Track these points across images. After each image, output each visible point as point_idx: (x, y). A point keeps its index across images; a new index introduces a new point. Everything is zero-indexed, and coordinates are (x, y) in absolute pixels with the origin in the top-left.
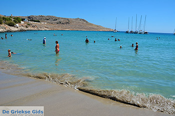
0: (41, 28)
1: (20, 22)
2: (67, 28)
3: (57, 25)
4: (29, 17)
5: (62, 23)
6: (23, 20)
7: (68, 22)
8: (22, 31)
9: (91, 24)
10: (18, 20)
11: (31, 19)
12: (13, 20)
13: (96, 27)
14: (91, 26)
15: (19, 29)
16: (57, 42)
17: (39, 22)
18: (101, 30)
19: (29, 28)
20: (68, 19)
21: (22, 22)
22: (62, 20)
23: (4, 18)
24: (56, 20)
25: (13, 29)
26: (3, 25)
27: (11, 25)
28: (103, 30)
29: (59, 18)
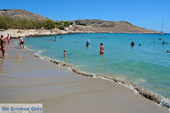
0: (86, 31)
1: (69, 26)
2: (111, 30)
3: (101, 28)
4: (77, 21)
5: (107, 26)
6: (71, 24)
7: (112, 25)
8: (70, 34)
9: (135, 27)
10: (67, 24)
11: (78, 22)
12: (63, 24)
13: (140, 30)
14: (135, 29)
15: (68, 32)
17: (85, 25)
18: (146, 33)
19: (76, 31)
20: (112, 22)
21: (71, 26)
22: (107, 23)
23: (56, 23)
24: (101, 23)
25: (63, 32)
26: (55, 29)
27: (62, 29)
28: (148, 32)
29: (104, 21)
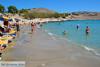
0: (79, 19)
1: (68, 16)
2: (95, 18)
3: (88, 17)
4: (73, 13)
5: (92, 16)
6: (69, 15)
8: (69, 20)
10: (67, 15)
12: (65, 15)
15: (67, 19)
16: (87, 27)
17: (78, 15)
19: (72, 19)
20: (96, 13)
21: (69, 16)
22: (92, 13)
23: (61, 14)
24: (88, 13)
25: (64, 19)
26: (60, 18)
27: (64, 18)
29: (90, 12)
